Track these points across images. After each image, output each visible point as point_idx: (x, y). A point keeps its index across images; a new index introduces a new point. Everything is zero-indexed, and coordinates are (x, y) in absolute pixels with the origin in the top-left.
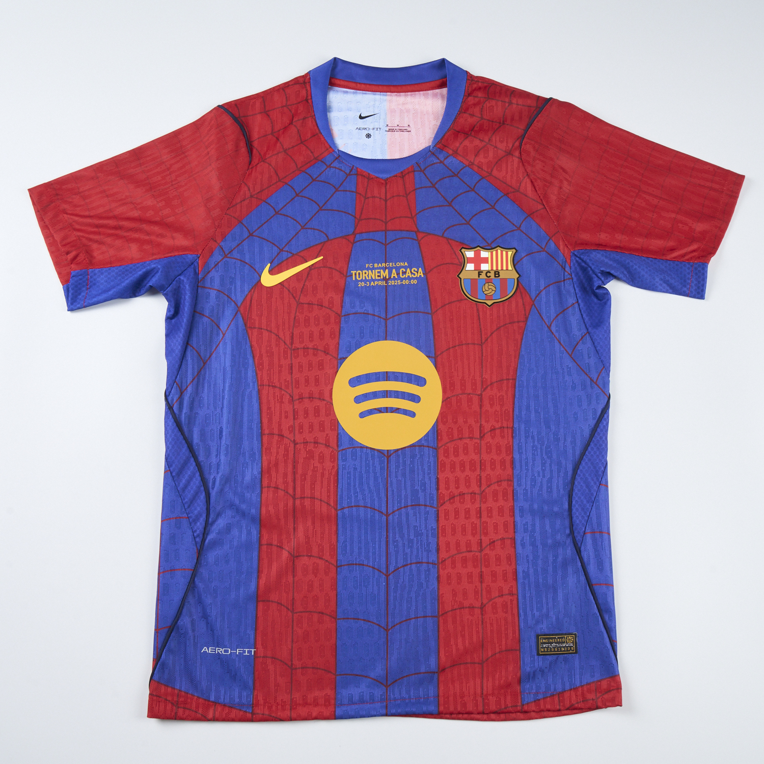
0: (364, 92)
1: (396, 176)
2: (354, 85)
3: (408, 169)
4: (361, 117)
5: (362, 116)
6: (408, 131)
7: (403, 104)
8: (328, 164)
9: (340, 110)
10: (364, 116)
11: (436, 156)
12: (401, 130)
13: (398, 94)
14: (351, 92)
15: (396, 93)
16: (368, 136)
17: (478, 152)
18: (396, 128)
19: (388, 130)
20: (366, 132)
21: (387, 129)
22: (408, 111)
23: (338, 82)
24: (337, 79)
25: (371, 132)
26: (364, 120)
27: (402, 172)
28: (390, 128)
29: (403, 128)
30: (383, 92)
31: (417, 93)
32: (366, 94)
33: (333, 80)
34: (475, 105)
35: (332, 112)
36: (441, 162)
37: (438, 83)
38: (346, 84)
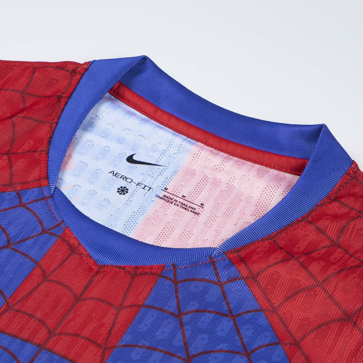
0: (161, 126)
1: (124, 268)
2: (151, 110)
3: (151, 267)
4: (130, 159)
5: (135, 158)
6: (196, 213)
7: (215, 169)
8: (24, 201)
9: (105, 135)
10: (138, 160)
11: (215, 269)
12: (184, 207)
13: (216, 151)
14: (138, 117)
15: (213, 149)
16: (123, 191)
17: (296, 293)
18: (177, 199)
19: (161, 196)
20: (123, 183)
21: (162, 194)
22: (216, 183)
23: (128, 95)
24: (130, 90)
25: (131, 187)
26: (133, 165)
27: (137, 268)
28: (167, 195)
29: (189, 204)
30: (192, 138)
31: (249, 163)
32: (160, 127)
33: (123, 89)
34: (335, 217)
35: (90, 132)
36: (220, 284)
37: (293, 162)
38: (140, 103)
